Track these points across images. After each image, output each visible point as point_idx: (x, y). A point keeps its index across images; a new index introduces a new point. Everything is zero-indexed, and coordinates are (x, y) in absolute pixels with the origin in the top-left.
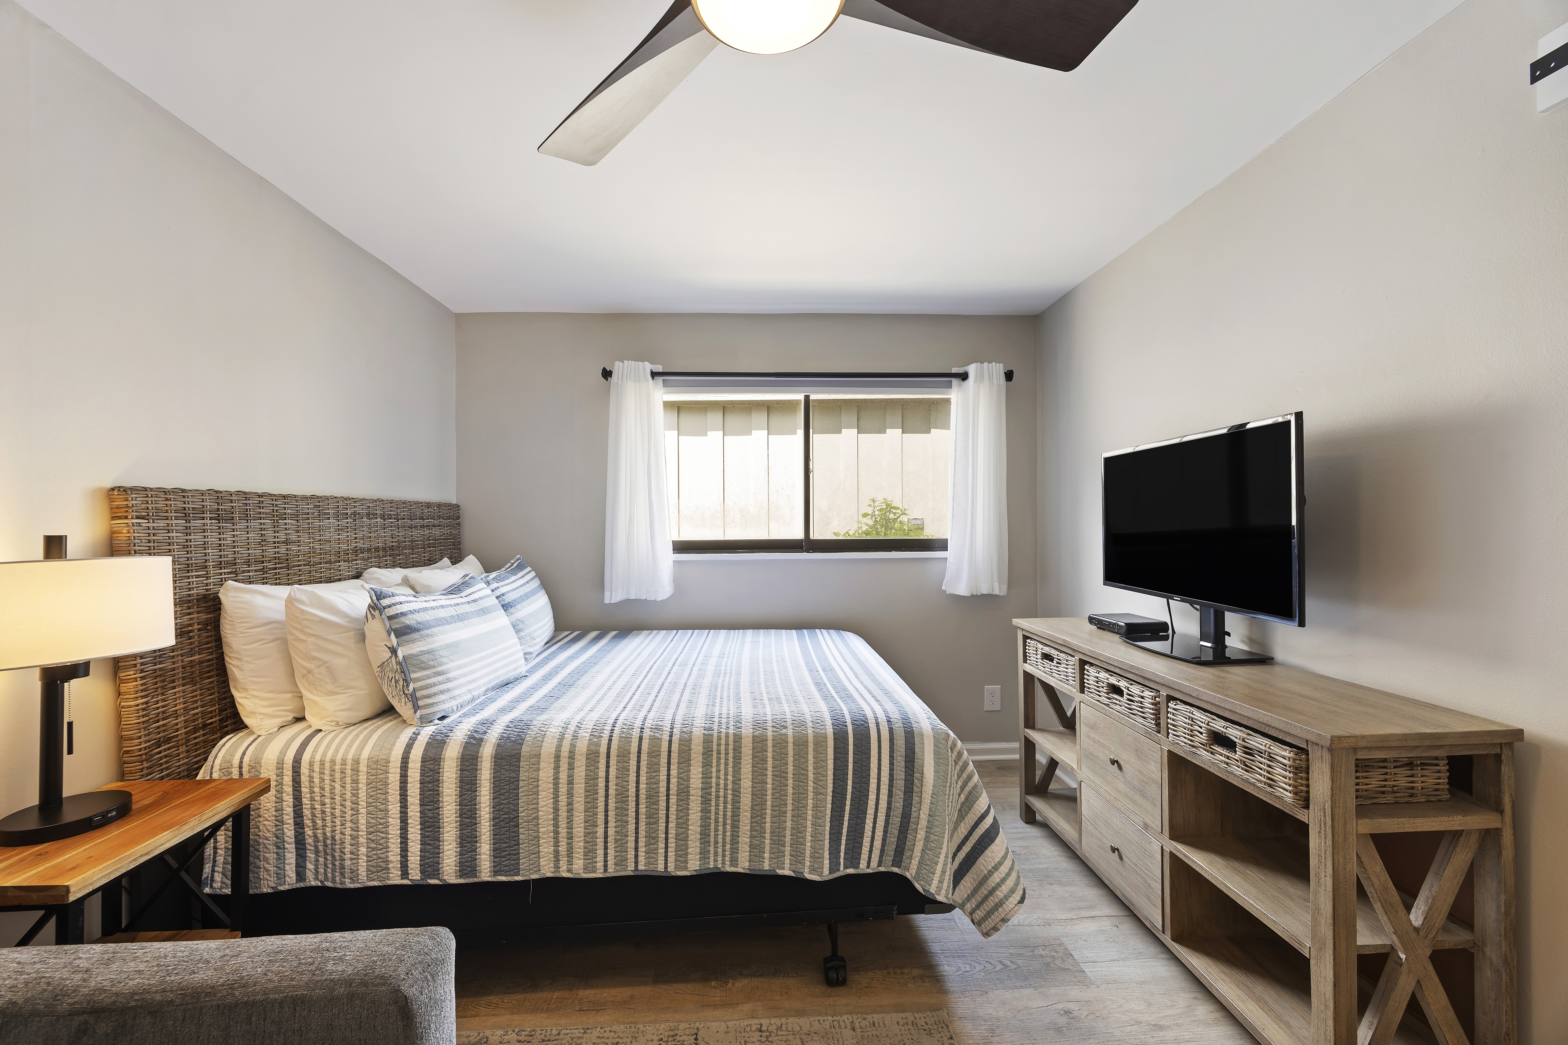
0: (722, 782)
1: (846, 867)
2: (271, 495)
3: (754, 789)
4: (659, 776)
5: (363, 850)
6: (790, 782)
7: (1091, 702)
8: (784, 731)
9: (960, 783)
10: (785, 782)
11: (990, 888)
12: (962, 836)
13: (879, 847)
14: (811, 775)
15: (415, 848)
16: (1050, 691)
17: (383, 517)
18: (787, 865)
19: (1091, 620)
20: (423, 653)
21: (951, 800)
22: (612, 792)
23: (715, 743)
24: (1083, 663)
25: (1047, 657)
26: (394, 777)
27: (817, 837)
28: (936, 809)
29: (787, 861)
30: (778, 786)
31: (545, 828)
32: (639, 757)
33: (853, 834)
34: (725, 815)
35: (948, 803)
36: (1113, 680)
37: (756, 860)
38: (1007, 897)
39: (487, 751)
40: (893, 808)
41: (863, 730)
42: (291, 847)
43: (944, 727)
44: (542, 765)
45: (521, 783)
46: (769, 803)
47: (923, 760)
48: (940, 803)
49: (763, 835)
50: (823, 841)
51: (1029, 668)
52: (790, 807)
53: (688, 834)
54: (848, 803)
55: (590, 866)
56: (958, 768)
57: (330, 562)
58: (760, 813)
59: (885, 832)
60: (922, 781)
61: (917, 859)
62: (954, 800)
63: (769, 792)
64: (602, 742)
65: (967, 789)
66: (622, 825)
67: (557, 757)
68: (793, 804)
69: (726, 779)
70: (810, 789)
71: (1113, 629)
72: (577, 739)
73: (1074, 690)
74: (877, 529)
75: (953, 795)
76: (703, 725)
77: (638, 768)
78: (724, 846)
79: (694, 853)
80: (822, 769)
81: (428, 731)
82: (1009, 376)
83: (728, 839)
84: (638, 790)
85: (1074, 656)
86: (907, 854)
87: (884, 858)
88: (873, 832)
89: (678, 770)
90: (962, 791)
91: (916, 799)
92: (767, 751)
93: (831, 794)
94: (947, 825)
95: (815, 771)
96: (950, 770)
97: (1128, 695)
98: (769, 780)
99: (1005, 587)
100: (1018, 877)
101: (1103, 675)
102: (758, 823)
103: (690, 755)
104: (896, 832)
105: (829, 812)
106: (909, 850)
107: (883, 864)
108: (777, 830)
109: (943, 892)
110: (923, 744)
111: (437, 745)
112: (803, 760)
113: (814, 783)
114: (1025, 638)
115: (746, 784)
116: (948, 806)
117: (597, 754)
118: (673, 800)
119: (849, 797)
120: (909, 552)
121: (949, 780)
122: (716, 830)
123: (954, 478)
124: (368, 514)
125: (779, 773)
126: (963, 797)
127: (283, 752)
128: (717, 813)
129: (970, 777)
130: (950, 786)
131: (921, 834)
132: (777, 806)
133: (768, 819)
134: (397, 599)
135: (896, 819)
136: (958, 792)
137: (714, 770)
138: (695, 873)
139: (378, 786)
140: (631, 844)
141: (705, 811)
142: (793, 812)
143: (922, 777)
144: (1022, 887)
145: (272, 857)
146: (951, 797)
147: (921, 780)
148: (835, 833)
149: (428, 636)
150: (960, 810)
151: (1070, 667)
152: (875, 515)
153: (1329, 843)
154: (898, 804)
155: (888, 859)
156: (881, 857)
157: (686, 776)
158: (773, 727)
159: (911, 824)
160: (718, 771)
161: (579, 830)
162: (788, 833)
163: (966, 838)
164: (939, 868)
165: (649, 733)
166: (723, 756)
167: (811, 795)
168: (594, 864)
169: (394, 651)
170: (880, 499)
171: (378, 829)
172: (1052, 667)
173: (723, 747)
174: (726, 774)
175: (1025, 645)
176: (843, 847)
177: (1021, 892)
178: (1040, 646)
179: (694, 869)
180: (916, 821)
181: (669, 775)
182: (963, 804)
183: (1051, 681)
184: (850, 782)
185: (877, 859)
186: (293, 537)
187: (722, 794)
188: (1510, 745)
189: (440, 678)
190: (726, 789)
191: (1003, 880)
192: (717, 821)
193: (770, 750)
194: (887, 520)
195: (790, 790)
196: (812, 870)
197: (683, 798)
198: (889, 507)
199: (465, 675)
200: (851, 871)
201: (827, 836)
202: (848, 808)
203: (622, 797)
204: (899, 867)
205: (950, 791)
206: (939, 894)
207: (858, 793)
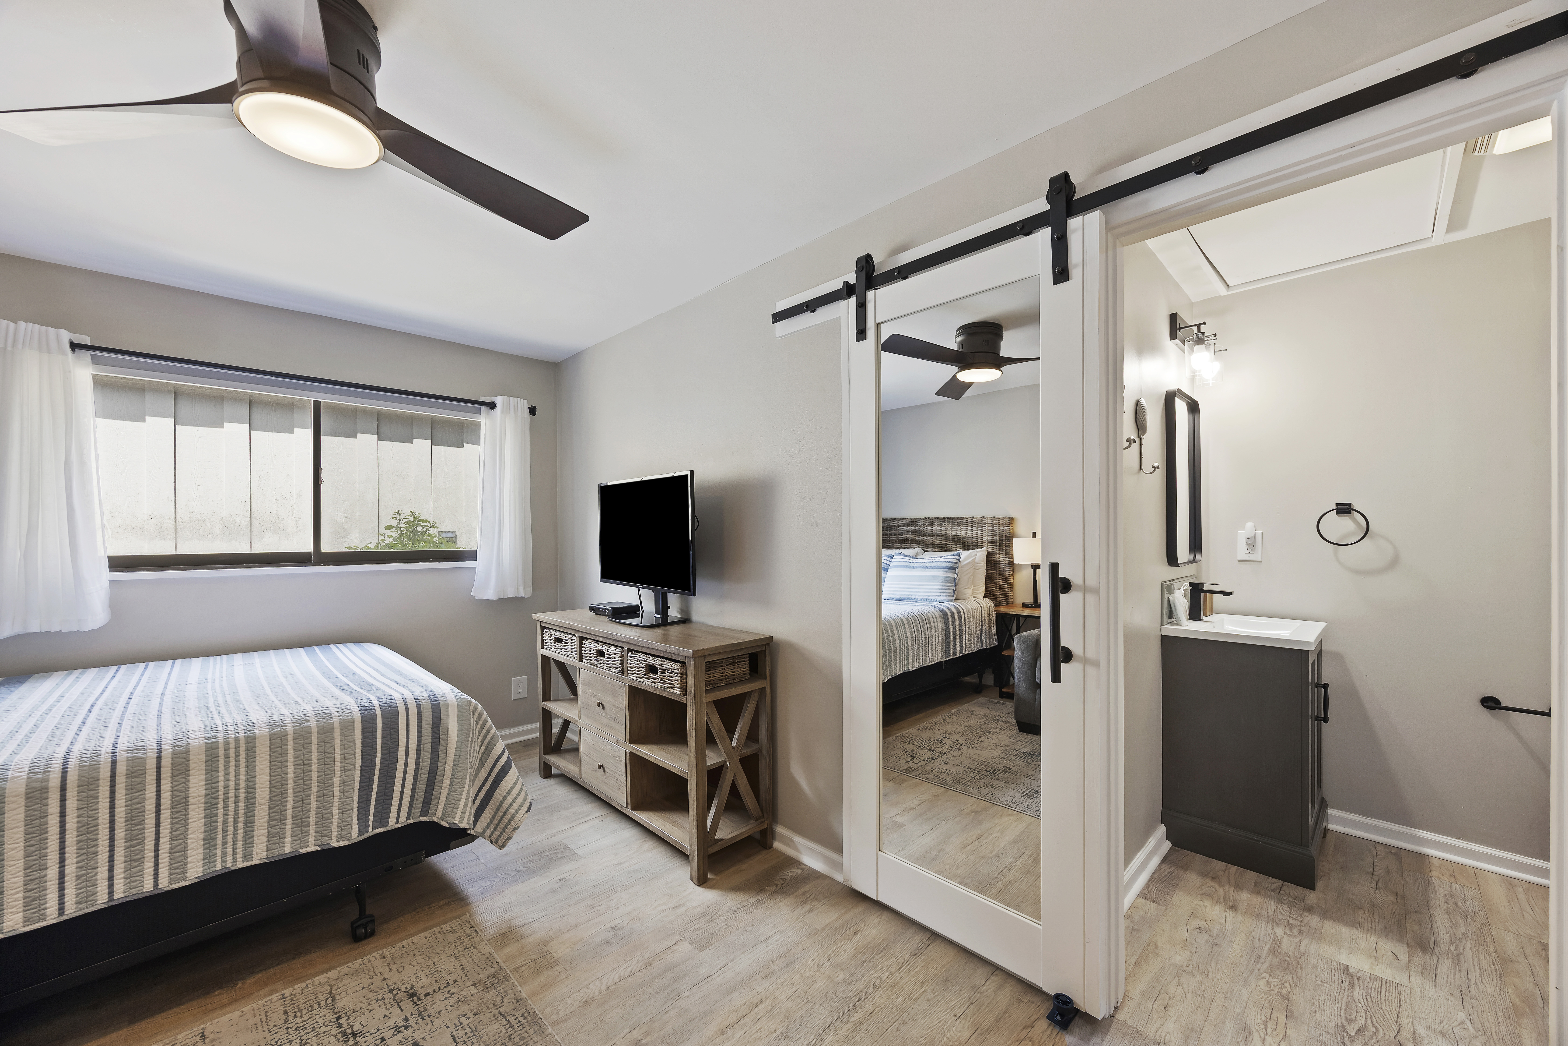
0: (232, 783)
1: (375, 828)
3: (272, 782)
4: (145, 794)
7: (586, 666)
8: (307, 724)
9: (480, 738)
10: (309, 768)
11: (504, 810)
12: (482, 779)
13: (408, 803)
14: (338, 757)
16: (561, 666)
18: (311, 843)
19: (592, 609)
21: (472, 751)
22: (71, 825)
23: (221, 749)
24: (581, 639)
25: (558, 640)
27: (345, 808)
28: (459, 758)
29: (312, 839)
30: (301, 773)
32: (113, 781)
33: (383, 798)
35: (470, 753)
36: (599, 647)
37: (276, 848)
38: (517, 812)
40: (420, 767)
41: (391, 710)
43: (466, 696)
46: (291, 791)
47: (448, 724)
48: (463, 754)
49: (284, 822)
50: (352, 810)
51: (545, 652)
52: (314, 790)
53: (187, 844)
54: (377, 772)
56: (479, 726)
58: (280, 802)
59: (414, 789)
60: (447, 740)
61: (443, 804)
62: (475, 751)
63: (291, 781)
64: (51, 776)
65: (487, 741)
66: (87, 858)
68: (318, 786)
70: (337, 768)
71: (604, 613)
72: (7, 781)
73: (576, 661)
74: (403, 541)
75: (474, 747)
76: (204, 736)
78: (235, 845)
79: (195, 860)
80: (350, 749)
82: (533, 411)
83: (240, 836)
85: (575, 636)
86: (434, 802)
87: (412, 811)
88: (402, 792)
89: (172, 783)
90: (482, 744)
91: (441, 755)
92: (287, 745)
93: (360, 768)
94: (469, 769)
95: (343, 752)
96: (472, 728)
97: (607, 654)
99: (529, 590)
100: (526, 795)
101: (594, 645)
102: (278, 812)
104: (424, 787)
105: (357, 785)
106: (436, 798)
107: (411, 817)
108: (301, 813)
109: (466, 820)
110: (448, 711)
112: (328, 745)
113: (341, 762)
114: (543, 628)
115: (263, 779)
116: (470, 756)
117: (43, 791)
118: (166, 814)
119: (378, 767)
120: (438, 563)
121: (471, 736)
122: (225, 831)
123: (483, 496)
125: (302, 761)
126: (483, 748)
128: (226, 815)
129: (488, 731)
130: (472, 741)
131: (447, 782)
132: (300, 792)
133: (290, 806)
135: (424, 776)
136: (479, 745)
137: (221, 774)
138: (197, 880)
140: (103, 875)
141: (210, 816)
142: (318, 794)
143: (447, 737)
144: (529, 801)
146: (473, 749)
148: (364, 801)
150: (481, 759)
151: (572, 644)
152: (400, 528)
153: (694, 710)
154: (426, 763)
155: (417, 811)
156: (410, 810)
157: (183, 787)
158: (293, 723)
159: (437, 777)
160: (227, 774)
162: (313, 813)
163: (486, 780)
164: (462, 803)
165: (126, 755)
166: (232, 759)
167: (337, 773)
168: (42, 912)
170: (406, 511)
172: (562, 647)
173: (232, 751)
174: (237, 775)
175: (542, 634)
176: (372, 812)
177: (528, 804)
178: (553, 632)
179: (195, 876)
180: (442, 774)
182: (483, 753)
183: (561, 658)
184: (379, 755)
185: (406, 814)
187: (231, 795)
188: (769, 644)
190: (237, 789)
191: (514, 800)
192: (225, 822)
193: (291, 743)
194: (415, 533)
196: (339, 839)
197: (179, 810)
198: (418, 519)
200: (380, 830)
201: (356, 805)
202: (376, 777)
203: (87, 828)
204: (426, 815)
205: (471, 744)
206: (461, 823)
207: (387, 762)
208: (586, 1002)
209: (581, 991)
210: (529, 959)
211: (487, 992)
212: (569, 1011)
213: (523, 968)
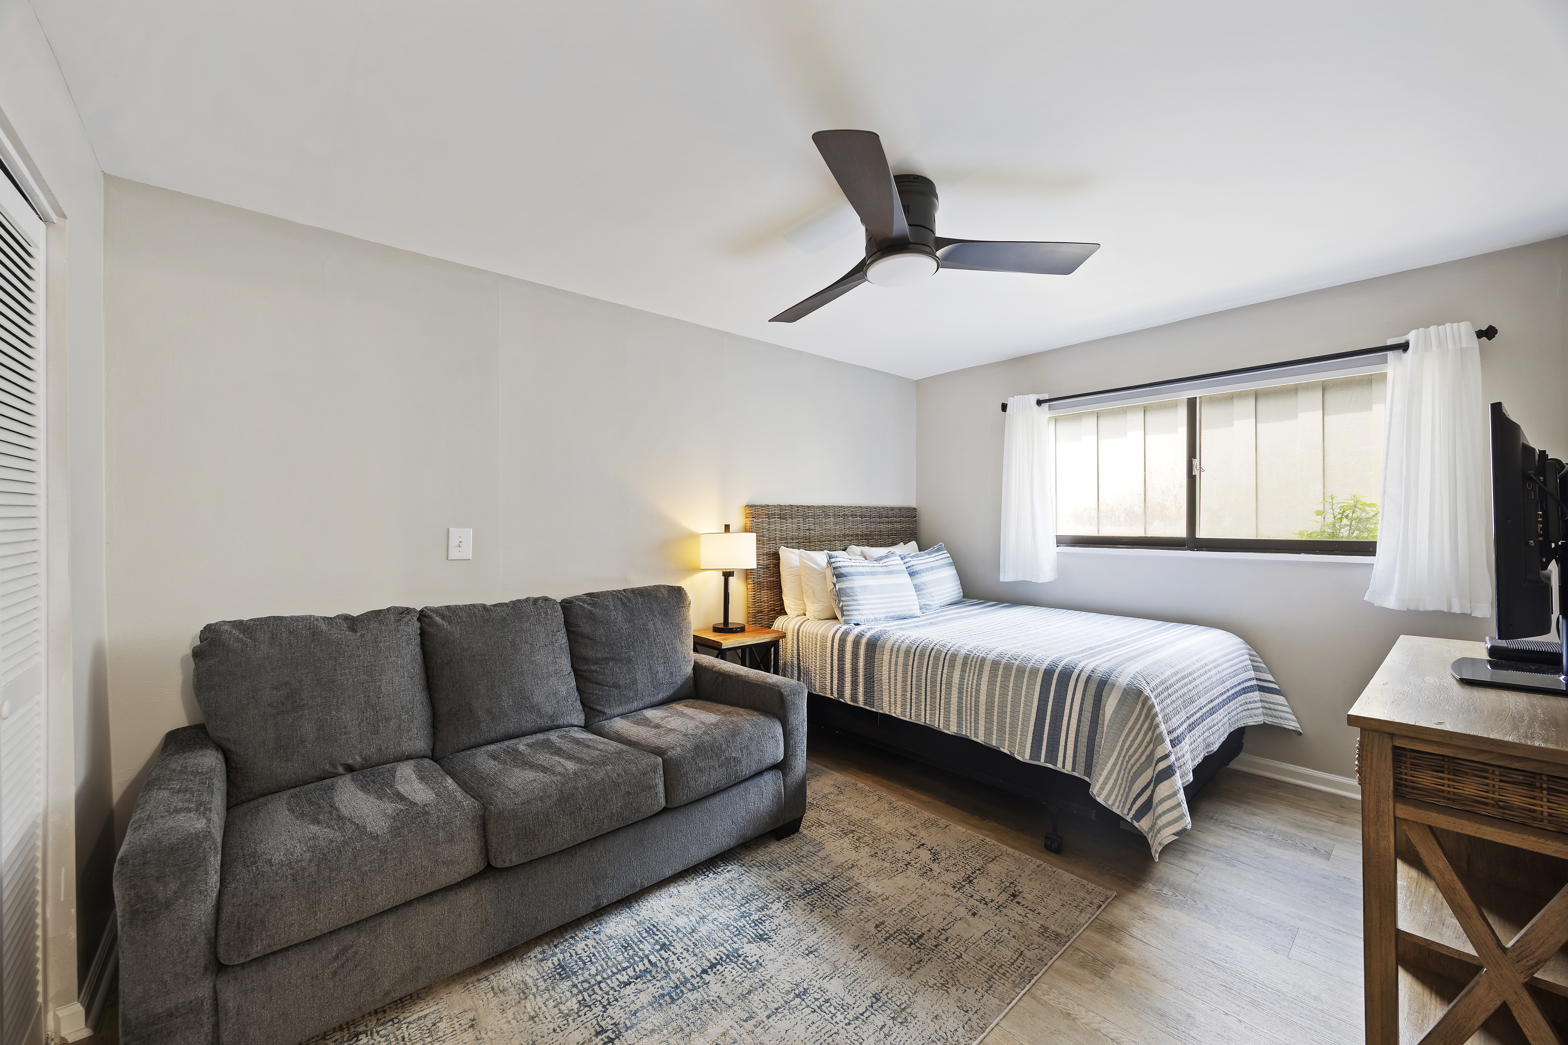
0: (970, 683)
1: (1046, 762)
2: (802, 506)
3: (988, 692)
4: (938, 672)
5: (818, 677)
6: (1010, 693)
10: (1007, 693)
13: (1071, 756)
14: (1024, 692)
15: (835, 682)
17: (861, 516)
18: (1006, 747)
20: (848, 588)
22: (914, 674)
23: (970, 659)
26: (829, 645)
27: (1024, 733)
29: (1007, 744)
30: (1003, 694)
31: (885, 687)
32: (929, 658)
33: (1052, 740)
34: (971, 704)
37: (988, 738)
39: (864, 641)
40: (1081, 730)
41: (1068, 672)
42: (796, 669)
44: (885, 652)
45: (876, 660)
46: (996, 703)
47: (1107, 701)
49: (993, 725)
50: (1027, 737)
52: (1009, 710)
53: (951, 709)
54: (1048, 717)
55: (903, 713)
57: (830, 541)
58: (991, 708)
59: (1075, 746)
63: (997, 696)
64: (914, 647)
66: (919, 695)
67: (892, 650)
68: (1011, 708)
69: (972, 682)
70: (1022, 701)
72: (903, 643)
76: (965, 650)
77: (928, 664)
78: (971, 723)
79: (954, 721)
80: (1032, 690)
81: (845, 627)
83: (973, 720)
84: (926, 677)
87: (1075, 765)
88: (1066, 742)
89: (948, 670)
91: (1100, 729)
92: (999, 671)
93: (1035, 707)
95: (1027, 690)
98: (998, 689)
102: (990, 714)
103: (955, 663)
104: (1084, 749)
105: (1032, 719)
107: (1074, 770)
108: (1001, 722)
110: (1111, 691)
111: (846, 634)
112: (1020, 681)
113: (1025, 698)
115: (984, 688)
117: (910, 653)
118: (944, 687)
119: (1049, 713)
122: (966, 712)
124: (852, 515)
125: (1004, 686)
127: (795, 626)
128: (966, 702)
132: (1001, 707)
133: (996, 714)
134: (838, 559)
135: (1083, 739)
137: (967, 675)
138: (954, 734)
139: (823, 648)
140: (923, 707)
141: (960, 698)
142: (1011, 713)
145: (790, 671)
147: (1104, 715)
148: (1038, 735)
149: (851, 580)
154: (1086, 728)
155: (1077, 768)
156: (1072, 765)
157: (951, 675)
158: (1006, 657)
159: (1095, 747)
160: (969, 676)
161: (899, 692)
162: (1008, 726)
165: (938, 647)
166: (973, 668)
167: (1022, 705)
168: (905, 713)
169: (835, 585)
171: (823, 668)
173: (974, 663)
174: (973, 679)
176: (1044, 747)
179: (953, 731)
181: (942, 672)
184: (1050, 704)
185: (1069, 764)
186: (812, 527)
187: (969, 690)
189: (855, 603)
190: (972, 688)
192: (966, 706)
193: (1001, 670)
195: (1010, 699)
196: (1019, 754)
197: (949, 687)
199: (870, 604)
200: (1050, 766)
201: (1029, 734)
202: (1047, 721)
203: (919, 679)
204: (1087, 777)
207: (1056, 713)
208: (1069, 1014)
209: (1080, 1007)
210: (1094, 954)
211: (1039, 936)
212: (1051, 1002)
213: (1081, 954)
